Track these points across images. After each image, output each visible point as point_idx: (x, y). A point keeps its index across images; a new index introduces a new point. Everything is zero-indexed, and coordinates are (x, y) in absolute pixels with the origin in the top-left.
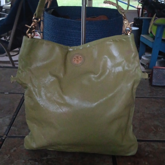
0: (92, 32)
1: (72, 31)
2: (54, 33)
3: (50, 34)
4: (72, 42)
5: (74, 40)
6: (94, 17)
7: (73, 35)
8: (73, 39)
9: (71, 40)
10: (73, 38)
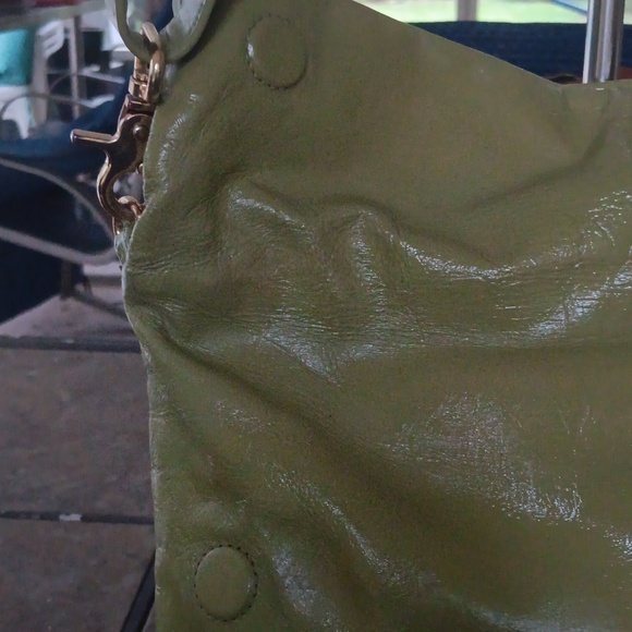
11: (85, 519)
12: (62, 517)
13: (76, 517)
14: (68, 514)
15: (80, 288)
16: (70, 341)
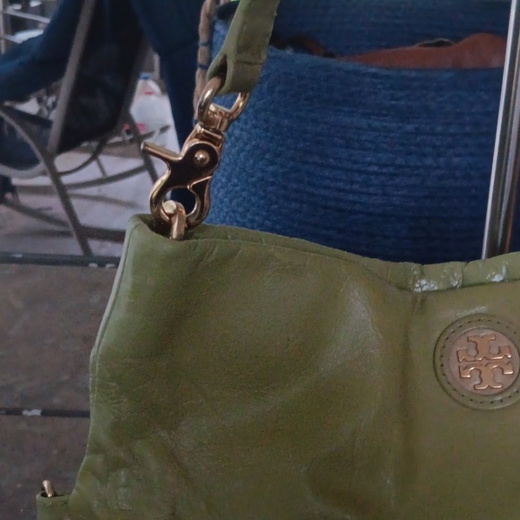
0: (468, 129)
1: (363, 123)
2: (267, 130)
3: (244, 134)
4: (359, 179)
5: (375, 168)
6: (439, 44)
7: (369, 145)
8: (370, 164)
9: (356, 167)
10: (369, 159)
11: (44, 413)
12: (25, 413)
13: (37, 412)
14: (30, 410)
15: (9, 196)
16: (19, 256)
